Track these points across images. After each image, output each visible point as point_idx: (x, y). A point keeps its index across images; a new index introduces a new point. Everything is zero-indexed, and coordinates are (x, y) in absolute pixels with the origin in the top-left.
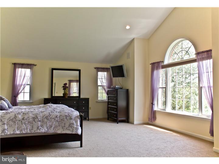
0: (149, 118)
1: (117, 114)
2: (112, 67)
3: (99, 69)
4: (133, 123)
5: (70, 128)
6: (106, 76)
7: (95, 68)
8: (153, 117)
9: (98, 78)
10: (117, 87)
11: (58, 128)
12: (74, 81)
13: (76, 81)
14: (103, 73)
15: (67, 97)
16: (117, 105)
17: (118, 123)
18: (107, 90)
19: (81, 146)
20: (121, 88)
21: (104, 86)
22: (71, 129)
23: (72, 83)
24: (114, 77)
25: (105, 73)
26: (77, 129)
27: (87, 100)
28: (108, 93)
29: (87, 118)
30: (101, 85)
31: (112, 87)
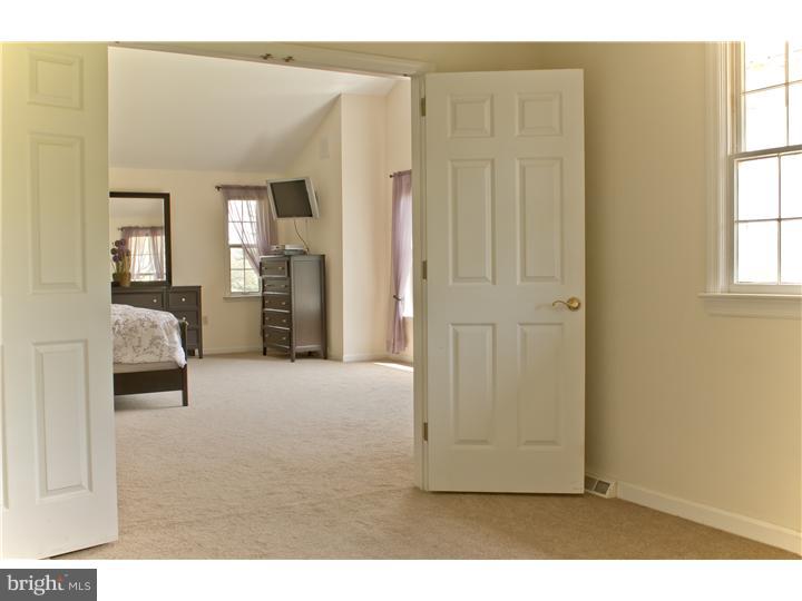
0: (388, 342)
1: (290, 335)
2: (272, 185)
3: (231, 191)
4: (339, 359)
5: (154, 349)
6: (254, 214)
7: (218, 188)
8: (400, 339)
9: (230, 219)
10: (288, 247)
11: (124, 350)
12: (141, 232)
13: (148, 231)
14: (245, 202)
15: (127, 285)
16: (289, 306)
17: (293, 361)
18: (258, 259)
19: (185, 403)
20: (303, 253)
21: (249, 246)
22: (158, 352)
23: (133, 239)
24: (279, 216)
25: (253, 203)
26: (172, 350)
27: (194, 293)
28: (261, 269)
29: (197, 351)
30: (239, 242)
31: (274, 248)
